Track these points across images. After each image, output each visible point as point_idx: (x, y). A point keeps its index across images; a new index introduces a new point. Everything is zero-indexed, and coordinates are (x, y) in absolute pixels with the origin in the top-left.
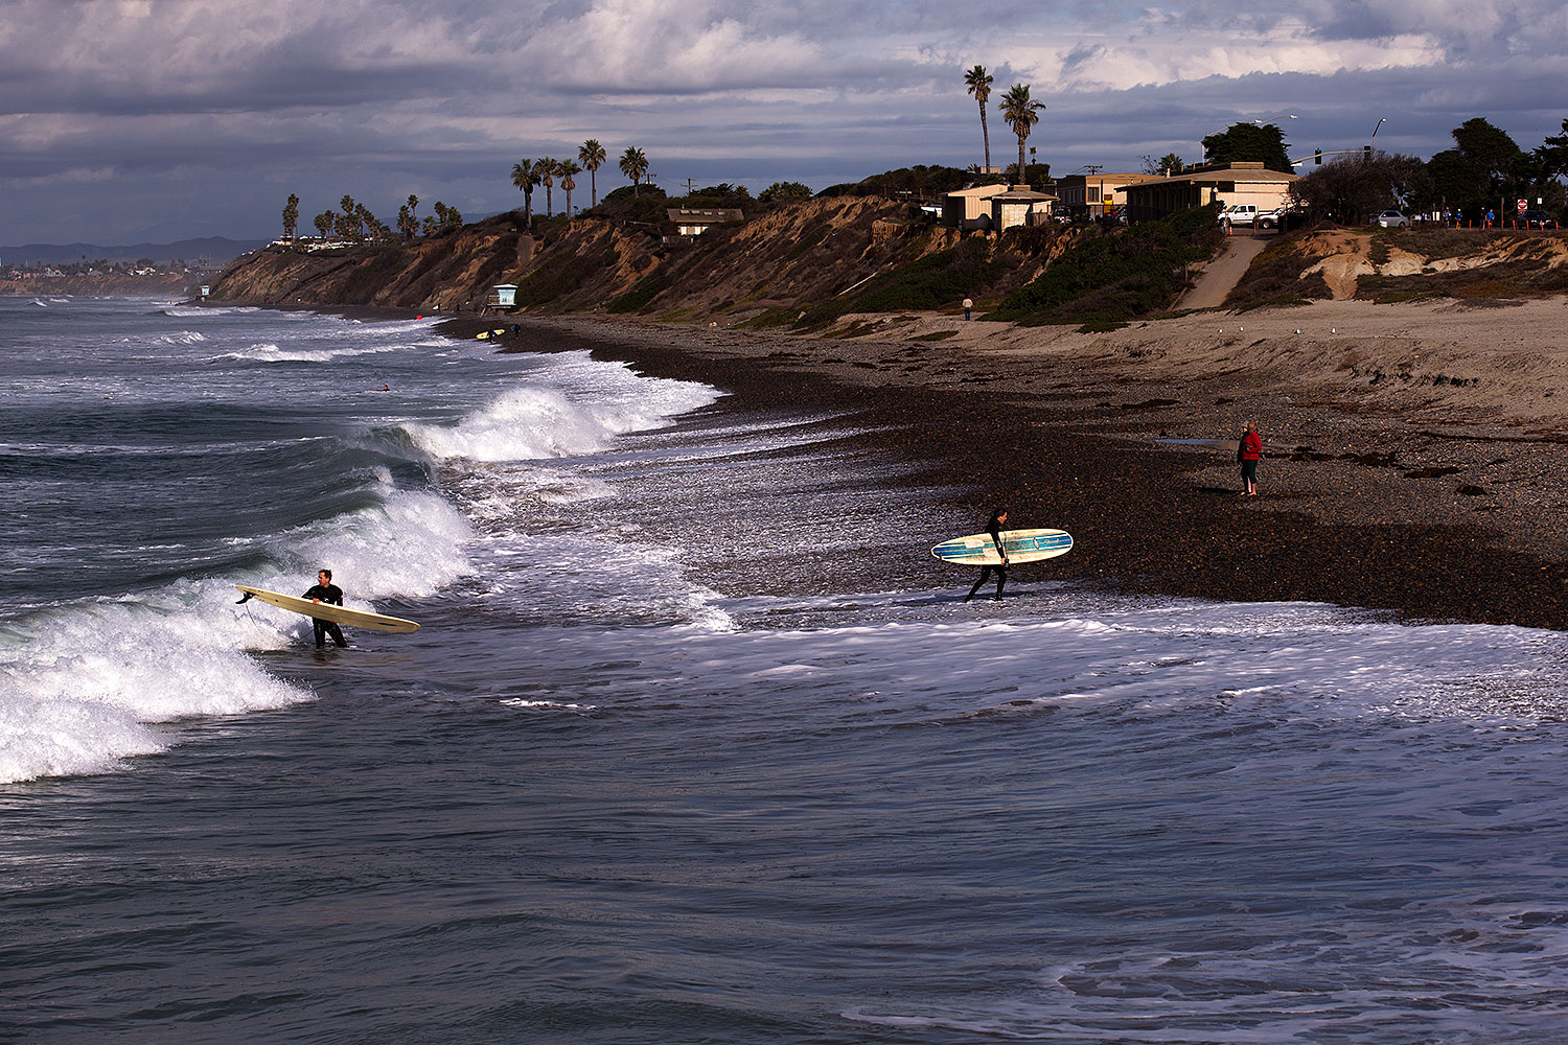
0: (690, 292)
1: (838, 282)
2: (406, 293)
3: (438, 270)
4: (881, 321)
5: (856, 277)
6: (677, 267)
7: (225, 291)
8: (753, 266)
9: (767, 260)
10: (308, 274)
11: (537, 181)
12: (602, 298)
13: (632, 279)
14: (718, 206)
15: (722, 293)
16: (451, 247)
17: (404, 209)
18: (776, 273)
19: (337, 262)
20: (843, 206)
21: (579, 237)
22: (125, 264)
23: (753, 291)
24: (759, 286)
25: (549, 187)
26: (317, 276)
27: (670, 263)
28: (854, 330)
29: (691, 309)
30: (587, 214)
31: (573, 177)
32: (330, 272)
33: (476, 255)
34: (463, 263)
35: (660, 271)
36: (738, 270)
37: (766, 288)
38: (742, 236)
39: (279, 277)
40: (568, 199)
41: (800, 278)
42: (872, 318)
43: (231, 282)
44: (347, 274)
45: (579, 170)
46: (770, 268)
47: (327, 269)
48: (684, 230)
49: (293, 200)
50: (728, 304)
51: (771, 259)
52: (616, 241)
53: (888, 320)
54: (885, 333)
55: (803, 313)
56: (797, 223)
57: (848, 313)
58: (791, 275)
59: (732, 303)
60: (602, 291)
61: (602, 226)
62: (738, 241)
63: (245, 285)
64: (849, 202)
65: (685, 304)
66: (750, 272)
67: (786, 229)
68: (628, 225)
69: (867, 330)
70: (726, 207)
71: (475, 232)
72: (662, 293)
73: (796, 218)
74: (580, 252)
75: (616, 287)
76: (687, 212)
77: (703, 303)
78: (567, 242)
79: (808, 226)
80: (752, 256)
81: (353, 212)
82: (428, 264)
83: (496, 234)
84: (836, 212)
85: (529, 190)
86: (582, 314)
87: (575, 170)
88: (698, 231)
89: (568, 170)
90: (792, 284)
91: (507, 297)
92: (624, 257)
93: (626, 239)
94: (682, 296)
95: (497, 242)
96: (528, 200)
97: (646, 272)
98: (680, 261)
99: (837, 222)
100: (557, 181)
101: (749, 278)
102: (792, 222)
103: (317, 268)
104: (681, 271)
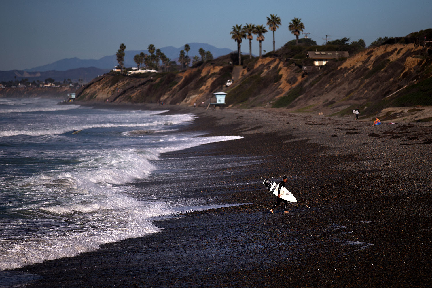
0: (314, 96)
1: (387, 90)
2: (175, 97)
3: (192, 85)
4: (402, 112)
5: (396, 87)
6: (309, 82)
7: (84, 96)
8: (347, 82)
9: (354, 79)
10: (127, 87)
11: (244, 36)
12: (270, 100)
13: (287, 89)
14: (337, 50)
15: (330, 97)
16: (200, 72)
17: (182, 52)
18: (359, 86)
19: (143, 80)
20: (396, 49)
21: (263, 66)
22: (38, 81)
23: (346, 95)
24: (349, 93)
25: (250, 39)
26: (133, 88)
27: (306, 81)
28: (389, 116)
29: (314, 105)
30: (269, 55)
31: (263, 34)
32: (139, 86)
33: (210, 77)
34: (203, 80)
35: (301, 84)
36: (340, 84)
37: (352, 94)
38: (343, 66)
39: (112, 88)
40: (260, 46)
41: (370, 88)
42: (398, 110)
43: (88, 91)
44: (147, 87)
45: (266, 31)
46: (356, 83)
47: (138, 84)
48: (317, 63)
49: (123, 47)
50: (332, 102)
51: (356, 78)
52: (280, 69)
53: (406, 110)
54: (403, 118)
55: (366, 107)
56: (372, 58)
57: (389, 107)
58: (366, 87)
59: (334, 102)
60: (271, 96)
61: (275, 61)
62: (341, 68)
63: (95, 93)
64: (399, 46)
65: (311, 103)
66: (346, 85)
67: (365, 62)
68: (287, 60)
69: (395, 116)
70: (340, 50)
71: (212, 64)
72: (300, 97)
73: (372, 56)
74: (263, 75)
75: (278, 93)
76: (318, 53)
77: (320, 101)
78: (257, 69)
79: (378, 60)
80: (347, 77)
81: (155, 53)
82: (187, 81)
83: (221, 65)
84: (392, 52)
85: (239, 42)
86: (258, 108)
87: (264, 31)
88: (324, 63)
89: (260, 31)
90: (366, 92)
91: (221, 99)
92: (284, 76)
93: (286, 68)
94: (310, 99)
95: (222, 70)
96: (239, 47)
97: (294, 86)
98: (311, 80)
99: (393, 58)
100: (255, 36)
101: (344, 89)
102: (369, 58)
103: (132, 84)
104: (311, 85)
